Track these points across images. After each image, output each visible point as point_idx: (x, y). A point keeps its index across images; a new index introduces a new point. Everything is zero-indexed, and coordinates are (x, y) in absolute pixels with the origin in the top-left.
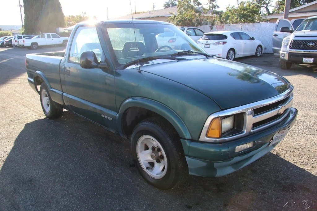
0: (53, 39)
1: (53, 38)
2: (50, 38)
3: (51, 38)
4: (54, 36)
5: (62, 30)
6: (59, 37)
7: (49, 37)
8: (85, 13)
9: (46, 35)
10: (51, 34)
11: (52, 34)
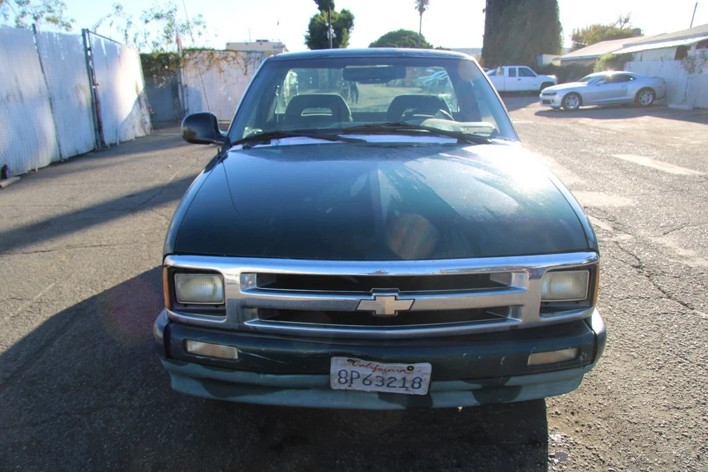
0: (519, 80)
1: (521, 78)
2: (515, 76)
3: (517, 77)
4: (523, 73)
5: (548, 59)
6: (534, 76)
7: (512, 73)
8: (626, 21)
9: (506, 69)
10: (517, 68)
11: (520, 69)
